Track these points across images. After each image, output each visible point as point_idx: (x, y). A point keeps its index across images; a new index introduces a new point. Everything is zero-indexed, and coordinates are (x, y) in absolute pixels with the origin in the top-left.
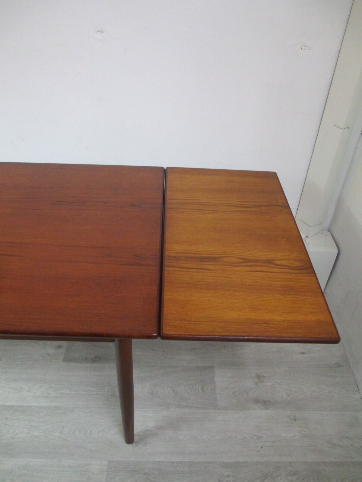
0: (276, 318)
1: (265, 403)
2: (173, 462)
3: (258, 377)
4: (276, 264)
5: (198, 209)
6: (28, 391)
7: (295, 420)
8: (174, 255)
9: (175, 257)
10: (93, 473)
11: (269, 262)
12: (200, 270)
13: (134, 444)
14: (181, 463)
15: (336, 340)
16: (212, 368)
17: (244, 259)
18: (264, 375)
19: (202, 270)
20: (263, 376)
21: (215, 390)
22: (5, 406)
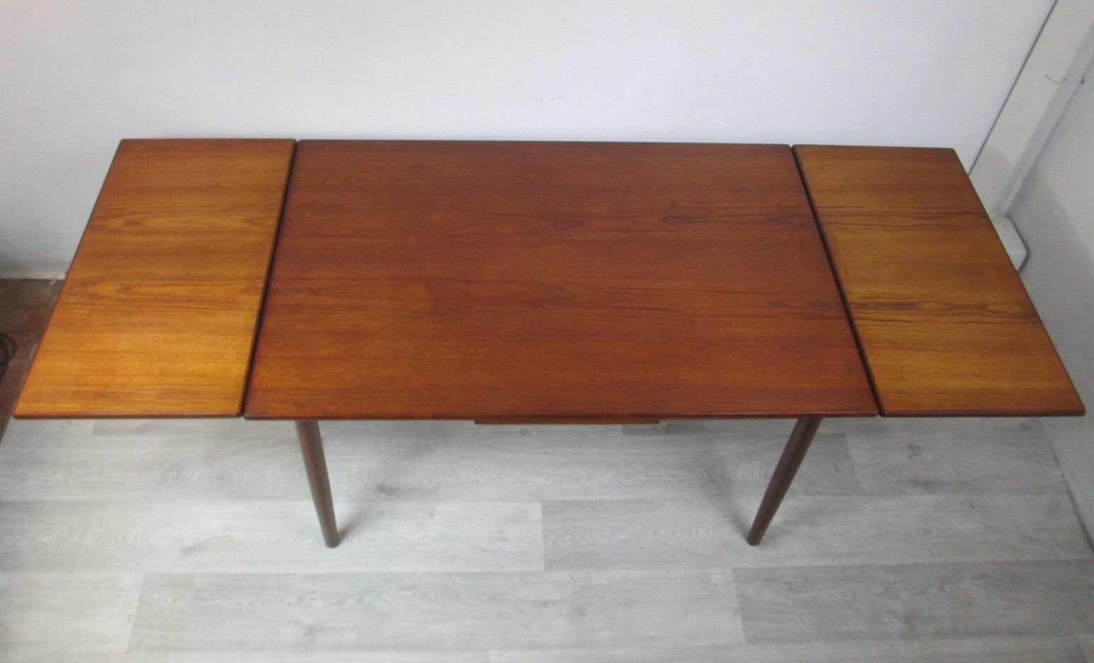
0: (1007, 386)
1: (928, 485)
2: (818, 567)
3: (911, 447)
4: (989, 311)
5: (864, 224)
6: (589, 479)
7: (972, 506)
8: (859, 301)
9: (862, 304)
10: (716, 585)
11: (982, 308)
12: (899, 323)
13: (760, 546)
14: (830, 567)
15: (1079, 411)
16: (841, 435)
17: (948, 304)
18: (920, 444)
19: (902, 324)
20: (918, 447)
21: (853, 468)
22: (563, 502)
